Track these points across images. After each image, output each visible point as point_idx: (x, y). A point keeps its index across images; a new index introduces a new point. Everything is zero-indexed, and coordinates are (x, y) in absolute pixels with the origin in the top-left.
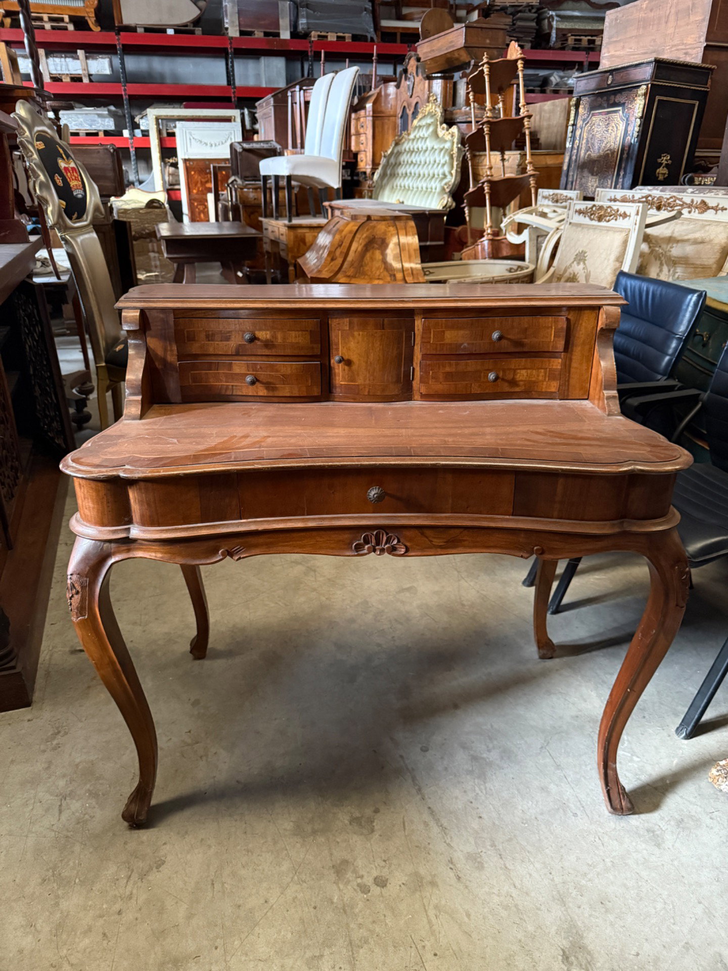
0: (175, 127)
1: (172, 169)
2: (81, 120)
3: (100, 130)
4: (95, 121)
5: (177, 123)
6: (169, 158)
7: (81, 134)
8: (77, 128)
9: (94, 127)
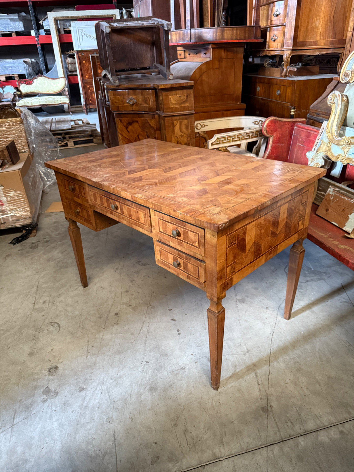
3: (12, 32)
4: (8, 24)
6: (68, 51)
9: (8, 29)
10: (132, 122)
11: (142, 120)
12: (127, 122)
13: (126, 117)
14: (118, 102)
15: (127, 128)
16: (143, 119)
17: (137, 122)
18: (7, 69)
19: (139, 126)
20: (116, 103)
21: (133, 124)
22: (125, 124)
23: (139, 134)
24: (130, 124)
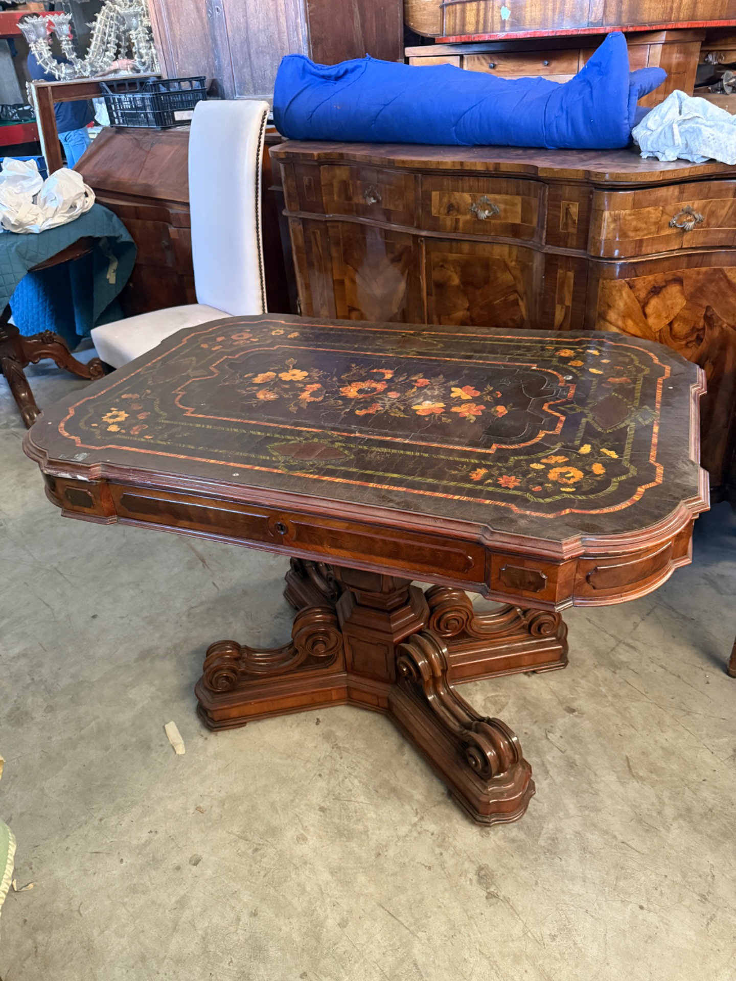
10: (664, 284)
11: (698, 273)
12: (649, 288)
13: (651, 272)
14: (644, 226)
15: (644, 304)
16: (704, 269)
17: (679, 281)
19: (682, 292)
20: (636, 230)
21: (664, 291)
22: (643, 294)
23: (675, 318)
24: (656, 291)
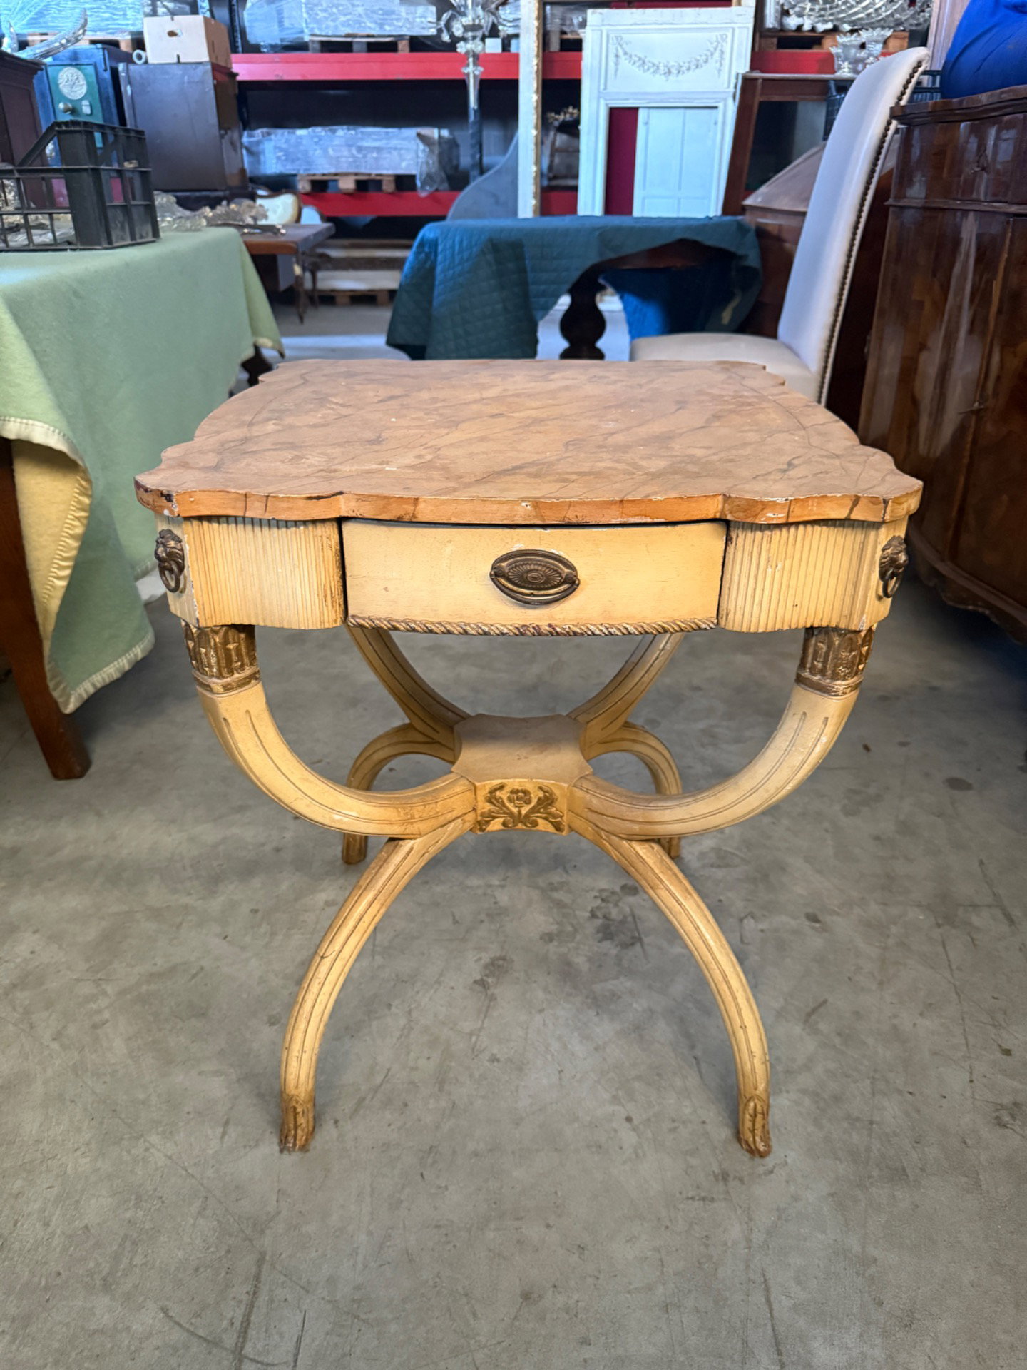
0: (583, 24)
1: (561, 139)
2: (360, 10)
3: (401, 37)
4: (393, 12)
5: (590, 11)
6: (558, 113)
7: (355, 47)
8: (349, 31)
9: (389, 30)
18: (365, 156)
